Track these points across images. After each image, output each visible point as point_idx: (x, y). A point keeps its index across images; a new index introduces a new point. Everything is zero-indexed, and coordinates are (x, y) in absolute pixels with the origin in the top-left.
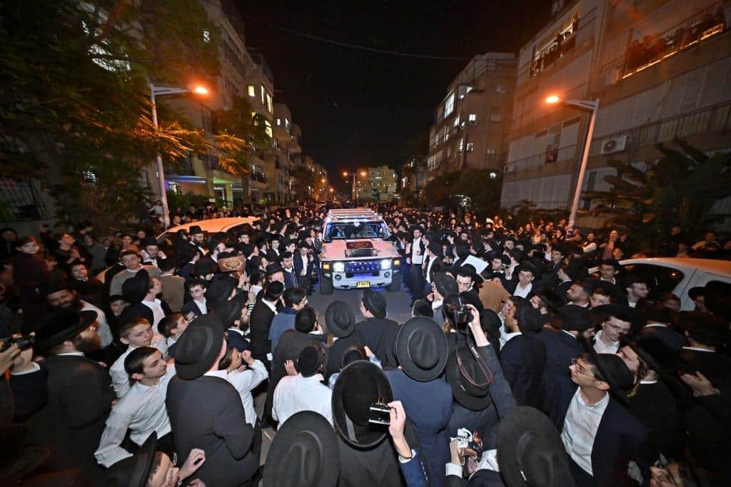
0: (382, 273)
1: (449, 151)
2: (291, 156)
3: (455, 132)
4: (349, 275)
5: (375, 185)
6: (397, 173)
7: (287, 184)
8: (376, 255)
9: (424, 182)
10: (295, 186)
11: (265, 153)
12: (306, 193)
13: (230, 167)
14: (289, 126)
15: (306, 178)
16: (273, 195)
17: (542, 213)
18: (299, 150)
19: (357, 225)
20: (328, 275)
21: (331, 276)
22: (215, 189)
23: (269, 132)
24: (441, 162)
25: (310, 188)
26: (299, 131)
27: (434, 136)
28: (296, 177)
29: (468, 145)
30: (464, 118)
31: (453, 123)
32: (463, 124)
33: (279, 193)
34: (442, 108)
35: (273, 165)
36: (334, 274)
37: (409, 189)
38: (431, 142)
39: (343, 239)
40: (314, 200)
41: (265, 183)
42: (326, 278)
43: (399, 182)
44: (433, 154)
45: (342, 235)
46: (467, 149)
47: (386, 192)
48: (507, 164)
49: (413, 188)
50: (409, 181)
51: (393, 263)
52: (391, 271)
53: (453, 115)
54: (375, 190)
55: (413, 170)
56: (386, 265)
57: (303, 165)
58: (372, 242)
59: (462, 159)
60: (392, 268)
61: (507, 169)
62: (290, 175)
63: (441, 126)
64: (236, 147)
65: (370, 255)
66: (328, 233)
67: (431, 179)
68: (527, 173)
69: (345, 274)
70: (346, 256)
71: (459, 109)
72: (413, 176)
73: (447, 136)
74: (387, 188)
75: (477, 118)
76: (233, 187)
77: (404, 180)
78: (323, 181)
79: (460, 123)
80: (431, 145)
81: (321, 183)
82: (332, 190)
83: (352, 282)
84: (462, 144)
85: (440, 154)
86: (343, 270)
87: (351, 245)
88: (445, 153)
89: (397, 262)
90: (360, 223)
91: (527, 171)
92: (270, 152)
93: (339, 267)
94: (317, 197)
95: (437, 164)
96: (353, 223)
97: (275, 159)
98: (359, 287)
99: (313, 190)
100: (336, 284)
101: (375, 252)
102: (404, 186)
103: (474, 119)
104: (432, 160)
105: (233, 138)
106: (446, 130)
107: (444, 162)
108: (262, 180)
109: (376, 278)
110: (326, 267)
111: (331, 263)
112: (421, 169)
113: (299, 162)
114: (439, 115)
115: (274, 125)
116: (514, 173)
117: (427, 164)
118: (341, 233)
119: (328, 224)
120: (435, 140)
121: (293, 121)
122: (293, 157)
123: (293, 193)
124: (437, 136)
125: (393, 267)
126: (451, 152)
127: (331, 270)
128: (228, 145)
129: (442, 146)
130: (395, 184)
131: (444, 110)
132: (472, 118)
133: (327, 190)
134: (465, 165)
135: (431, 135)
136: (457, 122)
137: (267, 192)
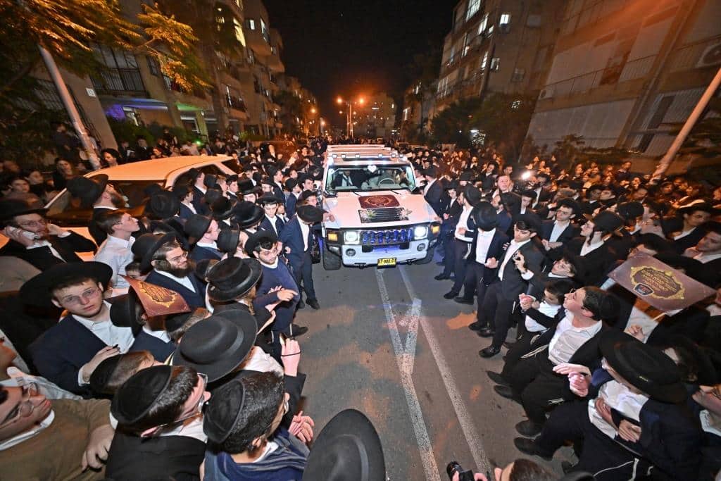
0: (413, 245)
1: (467, 70)
2: (272, 76)
3: (479, 42)
4: (366, 249)
5: (371, 118)
6: (396, 103)
7: (271, 113)
8: (407, 219)
9: (432, 114)
10: (282, 117)
11: (240, 70)
12: (294, 126)
13: (178, 76)
14: (265, 31)
15: (293, 108)
16: (256, 127)
17: (590, 153)
18: (280, 68)
19: (372, 169)
20: (336, 249)
21: (340, 249)
22: (183, 118)
23: (241, 37)
24: (456, 86)
25: (298, 119)
26: (279, 39)
27: (450, 49)
28: (281, 105)
29: (493, 61)
30: (494, 21)
31: (478, 27)
32: (491, 30)
33: (262, 125)
34: (464, 5)
35: (252, 88)
36: (345, 248)
37: (412, 123)
38: (445, 58)
39: (354, 191)
40: (304, 135)
41: (244, 111)
42: (333, 252)
43: (399, 113)
44: (444, 76)
45: (348, 184)
46: (492, 67)
47: (384, 127)
48: (545, 87)
49: (417, 121)
50: (412, 112)
51: (430, 231)
52: (426, 242)
53: (479, 16)
54: (371, 124)
55: (419, 97)
56: (420, 232)
57: (288, 90)
58: (396, 196)
59: (483, 81)
60: (428, 238)
61: (544, 93)
62: (274, 102)
63: (460, 34)
64: (178, 38)
65: (398, 219)
66: (330, 180)
67: (441, 109)
68: (572, 99)
69: (360, 248)
70: (363, 220)
71: (488, 8)
72: (419, 105)
73: (467, 48)
74: (384, 121)
75: (511, 20)
76: (205, 116)
77: (406, 111)
78: (313, 111)
79: (488, 27)
80: (443, 62)
81: (311, 114)
82: (323, 123)
83: (370, 258)
84: (485, 59)
85: (455, 74)
86: (358, 242)
87: (367, 201)
88: (461, 74)
89: (436, 229)
90: (377, 166)
91: (571, 96)
92: (246, 70)
93: (352, 239)
94: (307, 131)
95: (449, 88)
96: (366, 166)
97: (253, 79)
98: (380, 264)
99: (302, 123)
100: (347, 260)
101: (404, 214)
102: (406, 119)
103: (506, 22)
104: (443, 84)
105: (172, 21)
106: (465, 39)
107: (459, 86)
108: (240, 106)
109: (406, 251)
110: (333, 237)
111: (340, 232)
112: (428, 96)
113: (282, 84)
114: (458, 17)
115: (246, 30)
116: (552, 99)
117: (436, 90)
118: (347, 181)
119: (330, 167)
120: (449, 56)
121: (271, 25)
122: (275, 78)
123: (280, 125)
124: (453, 50)
125: (431, 236)
126: (469, 73)
127: (341, 241)
128: (164, 35)
129: (460, 62)
130: (394, 117)
131: (467, 9)
132: (505, 19)
133: (318, 123)
134: (485, 90)
135: (446, 47)
136: (482, 27)
137: (249, 124)
